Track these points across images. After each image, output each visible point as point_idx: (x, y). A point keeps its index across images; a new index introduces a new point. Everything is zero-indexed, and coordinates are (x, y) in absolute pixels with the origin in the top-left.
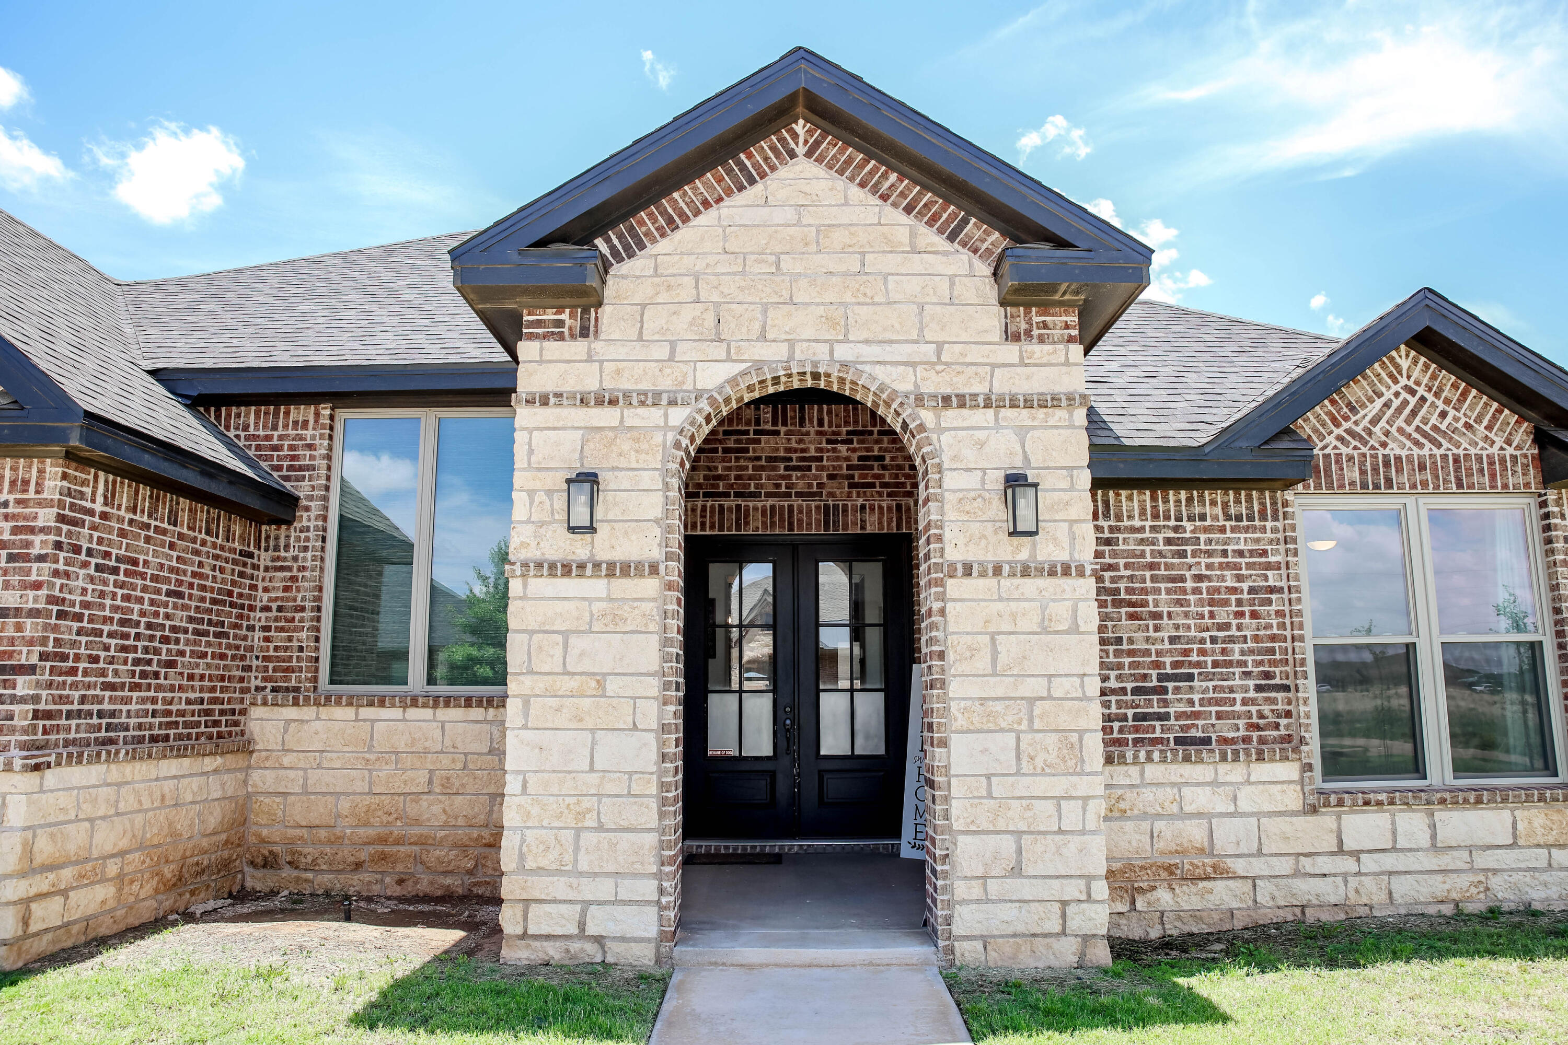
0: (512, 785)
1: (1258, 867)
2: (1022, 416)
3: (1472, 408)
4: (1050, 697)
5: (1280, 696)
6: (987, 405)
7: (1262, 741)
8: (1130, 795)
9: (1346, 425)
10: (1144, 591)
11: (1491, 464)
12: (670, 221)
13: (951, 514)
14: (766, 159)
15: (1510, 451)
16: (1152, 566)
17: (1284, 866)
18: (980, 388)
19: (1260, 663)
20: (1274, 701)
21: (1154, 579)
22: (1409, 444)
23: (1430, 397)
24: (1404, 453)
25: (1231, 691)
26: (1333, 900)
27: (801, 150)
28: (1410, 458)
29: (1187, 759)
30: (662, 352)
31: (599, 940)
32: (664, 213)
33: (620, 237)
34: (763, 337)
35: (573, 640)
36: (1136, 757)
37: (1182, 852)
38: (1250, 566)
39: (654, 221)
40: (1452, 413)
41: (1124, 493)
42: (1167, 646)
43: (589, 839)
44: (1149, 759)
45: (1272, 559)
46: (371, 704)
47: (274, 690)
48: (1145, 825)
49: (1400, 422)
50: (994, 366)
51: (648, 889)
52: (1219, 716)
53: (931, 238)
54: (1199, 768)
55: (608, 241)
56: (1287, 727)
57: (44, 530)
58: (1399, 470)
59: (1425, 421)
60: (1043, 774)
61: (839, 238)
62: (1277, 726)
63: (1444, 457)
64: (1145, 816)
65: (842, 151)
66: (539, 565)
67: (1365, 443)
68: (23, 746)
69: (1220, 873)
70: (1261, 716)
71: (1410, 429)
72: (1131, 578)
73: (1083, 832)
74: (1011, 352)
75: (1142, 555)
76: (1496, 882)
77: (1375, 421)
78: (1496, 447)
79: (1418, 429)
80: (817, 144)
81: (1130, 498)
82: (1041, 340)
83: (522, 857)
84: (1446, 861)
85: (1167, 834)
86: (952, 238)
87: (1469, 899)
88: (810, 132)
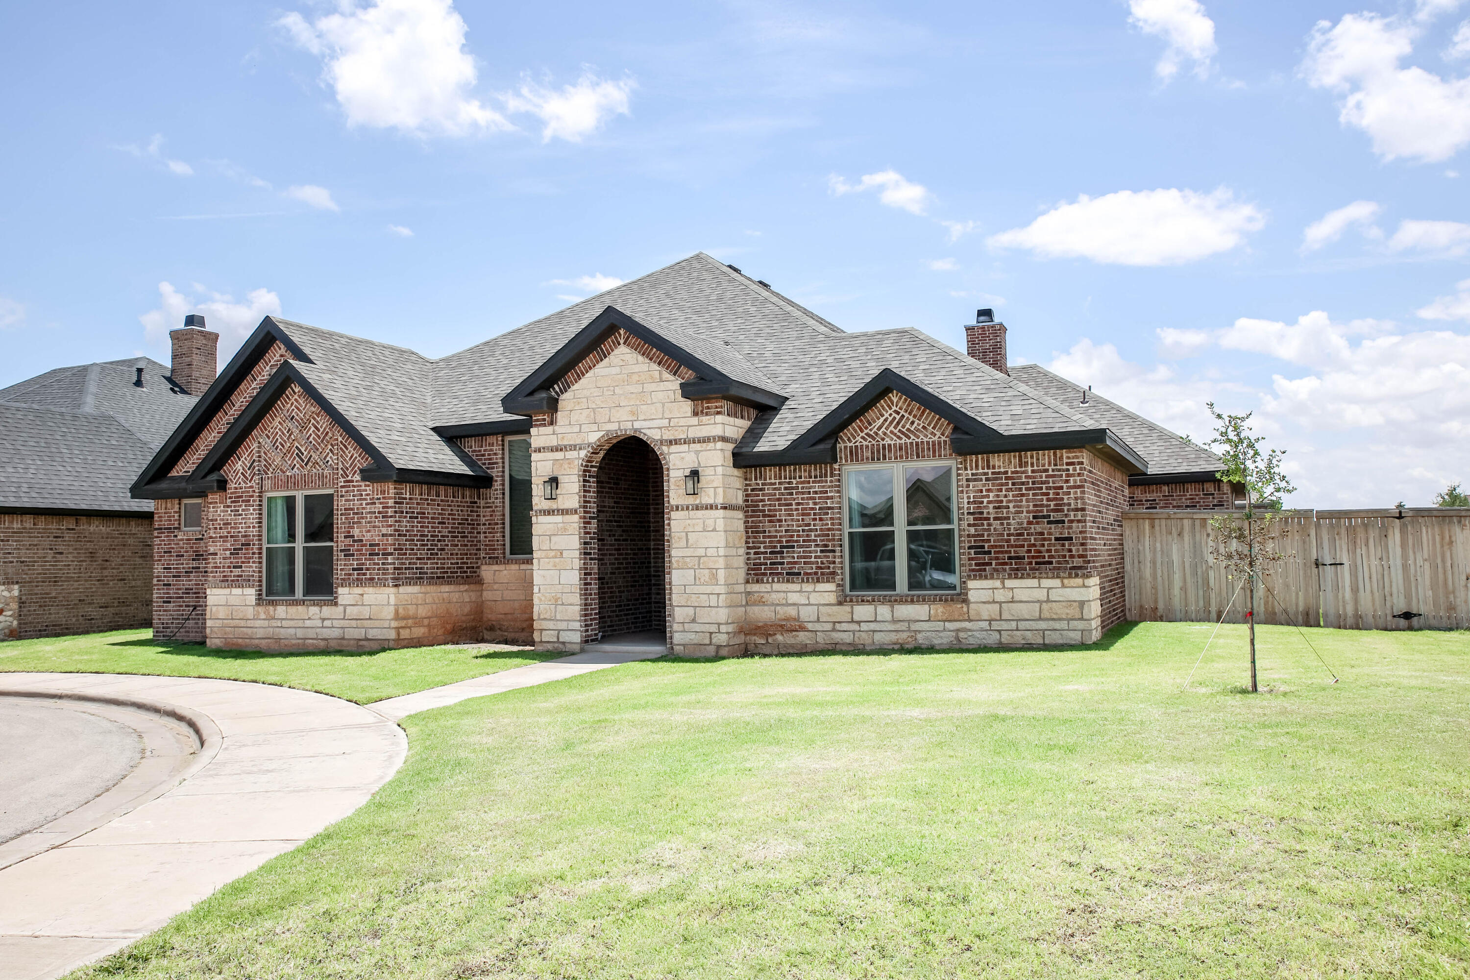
0: (536, 589)
1: (818, 627)
2: (697, 446)
3: (926, 419)
4: (706, 556)
5: (831, 554)
6: (685, 443)
7: (822, 574)
8: (766, 595)
9: (866, 431)
10: (775, 510)
11: (934, 445)
12: (578, 376)
13: (672, 487)
14: (610, 346)
15: (943, 438)
16: (779, 499)
17: (829, 627)
18: (683, 436)
19: (823, 540)
20: (828, 557)
21: (779, 505)
22: (895, 438)
23: (906, 415)
24: (893, 443)
25: (810, 552)
26: (848, 641)
27: (622, 341)
28: (895, 445)
29: (788, 581)
30: (577, 429)
31: (563, 643)
32: (577, 373)
33: (563, 384)
34: (609, 421)
35: (552, 538)
36: (768, 580)
37: (787, 619)
38: (820, 498)
39: (573, 376)
40: (917, 422)
41: (768, 468)
42: (784, 533)
43: (559, 608)
44: (773, 581)
45: (829, 494)
46: (524, 563)
47: (490, 558)
48: (773, 608)
49: (892, 428)
50: (689, 426)
51: (577, 625)
52: (805, 563)
53: (666, 375)
54: (795, 585)
55: (558, 386)
56: (834, 568)
57: (391, 507)
58: (890, 451)
59: (903, 427)
60: (703, 585)
61: (635, 378)
62: (829, 568)
63: (911, 443)
64: (773, 604)
65: (636, 340)
66: (540, 511)
67: (874, 439)
68: (392, 579)
69: (802, 629)
70: (822, 563)
71: (896, 431)
72: (770, 505)
73: (718, 607)
74: (695, 421)
75: (775, 495)
76: (919, 636)
77: (879, 428)
78: (937, 437)
79: (900, 431)
80: (628, 337)
81: (770, 470)
82: (707, 414)
83: (539, 614)
84: (898, 626)
85: (781, 612)
86: (675, 374)
87: (908, 643)
88: (625, 333)
